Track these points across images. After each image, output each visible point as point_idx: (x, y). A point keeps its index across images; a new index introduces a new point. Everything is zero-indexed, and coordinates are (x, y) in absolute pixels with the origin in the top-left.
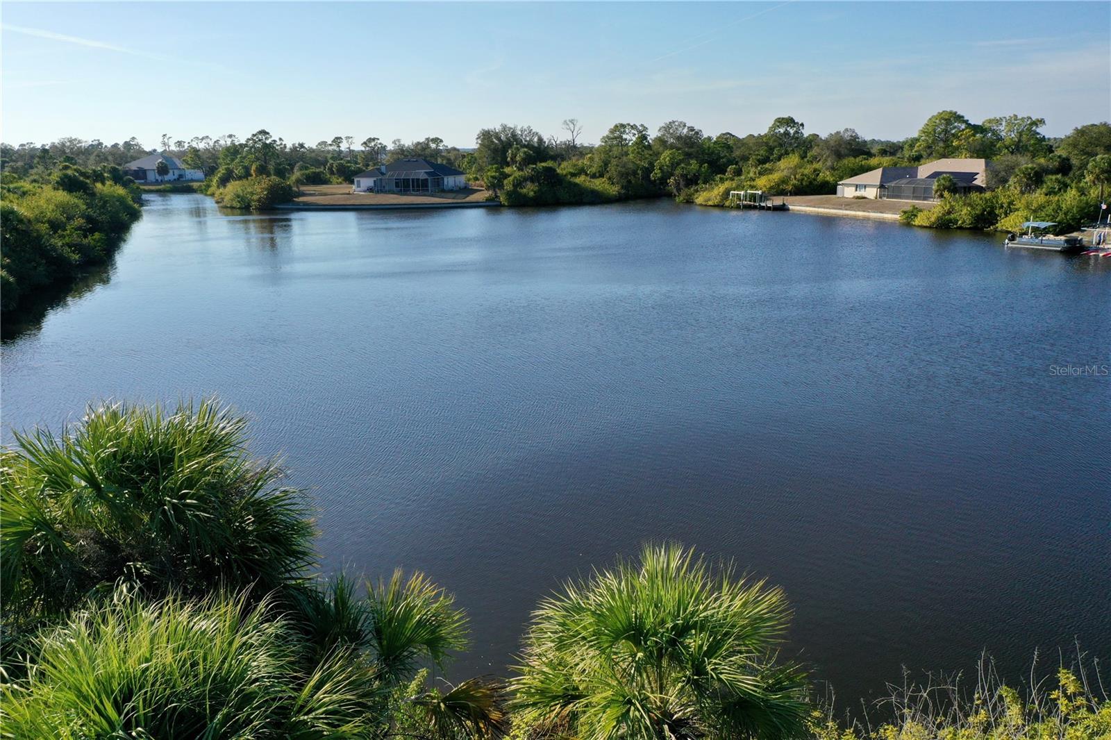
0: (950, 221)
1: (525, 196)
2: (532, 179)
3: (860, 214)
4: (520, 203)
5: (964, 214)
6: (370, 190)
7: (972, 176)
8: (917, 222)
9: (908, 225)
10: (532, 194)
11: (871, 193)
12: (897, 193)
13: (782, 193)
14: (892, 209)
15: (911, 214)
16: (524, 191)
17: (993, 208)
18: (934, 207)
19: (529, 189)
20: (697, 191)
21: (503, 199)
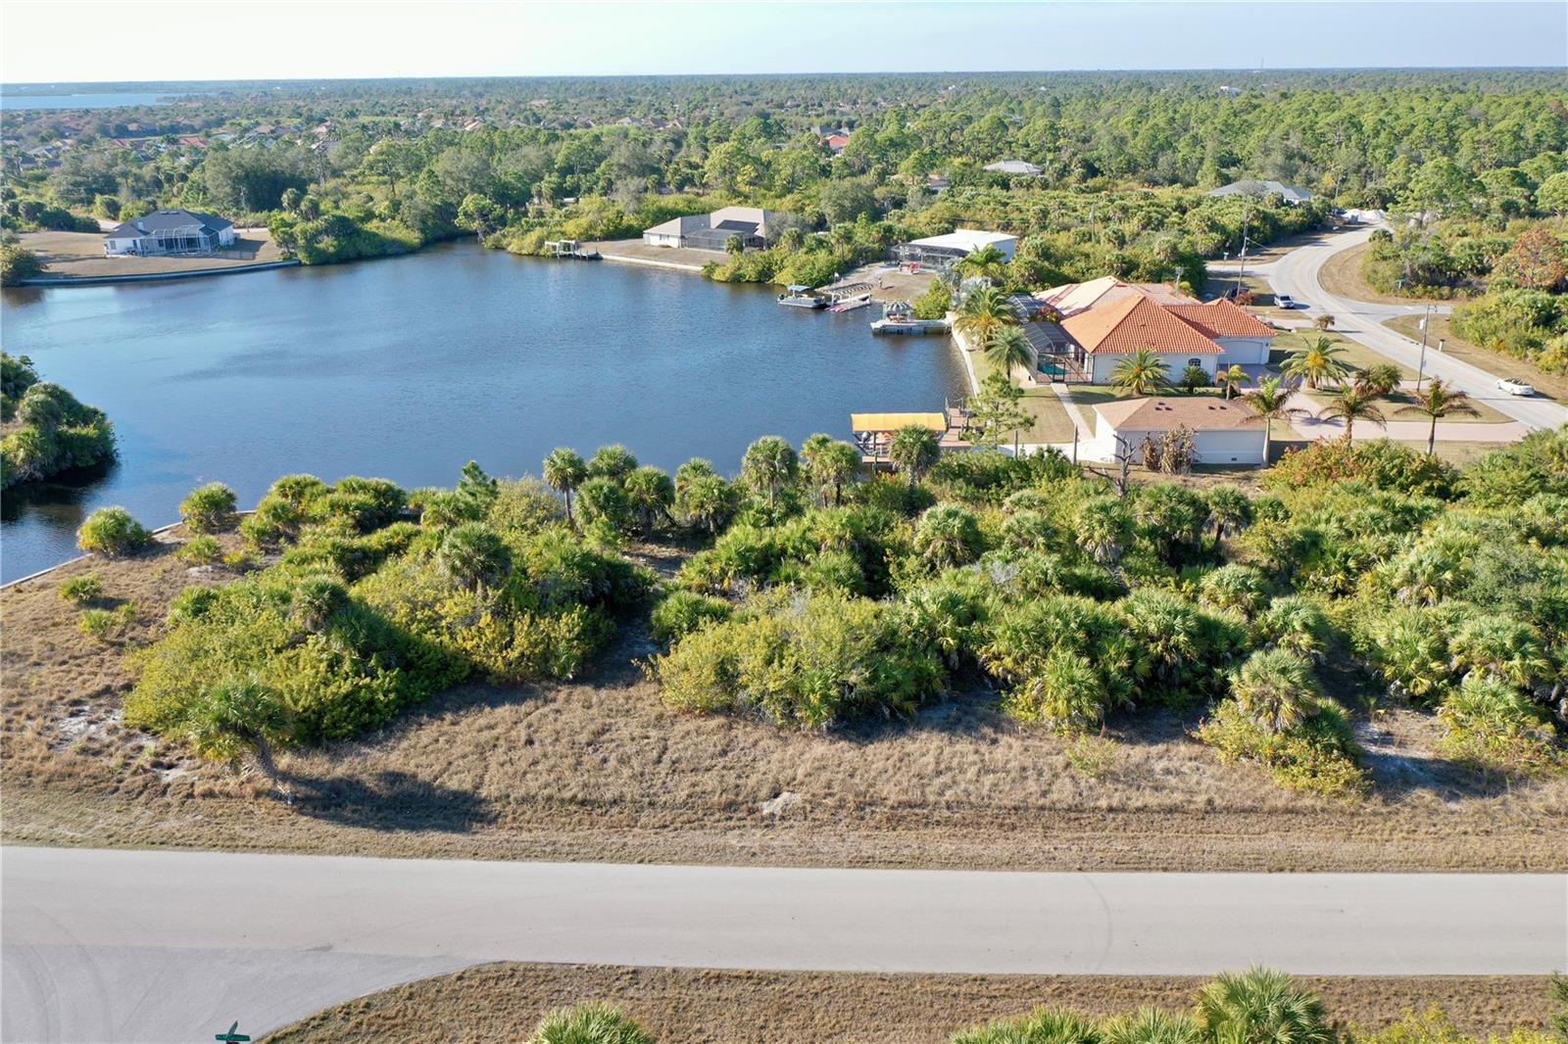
0: (740, 276)
1: (324, 252)
2: (326, 232)
3: (668, 265)
4: (323, 262)
5: (750, 272)
6: (131, 252)
7: (753, 226)
8: (715, 277)
9: (708, 278)
10: (331, 249)
11: (674, 242)
12: (695, 244)
13: (591, 238)
14: (694, 260)
15: (711, 269)
16: (321, 246)
17: (770, 264)
18: (727, 262)
19: (327, 243)
20: (504, 236)
21: (301, 256)
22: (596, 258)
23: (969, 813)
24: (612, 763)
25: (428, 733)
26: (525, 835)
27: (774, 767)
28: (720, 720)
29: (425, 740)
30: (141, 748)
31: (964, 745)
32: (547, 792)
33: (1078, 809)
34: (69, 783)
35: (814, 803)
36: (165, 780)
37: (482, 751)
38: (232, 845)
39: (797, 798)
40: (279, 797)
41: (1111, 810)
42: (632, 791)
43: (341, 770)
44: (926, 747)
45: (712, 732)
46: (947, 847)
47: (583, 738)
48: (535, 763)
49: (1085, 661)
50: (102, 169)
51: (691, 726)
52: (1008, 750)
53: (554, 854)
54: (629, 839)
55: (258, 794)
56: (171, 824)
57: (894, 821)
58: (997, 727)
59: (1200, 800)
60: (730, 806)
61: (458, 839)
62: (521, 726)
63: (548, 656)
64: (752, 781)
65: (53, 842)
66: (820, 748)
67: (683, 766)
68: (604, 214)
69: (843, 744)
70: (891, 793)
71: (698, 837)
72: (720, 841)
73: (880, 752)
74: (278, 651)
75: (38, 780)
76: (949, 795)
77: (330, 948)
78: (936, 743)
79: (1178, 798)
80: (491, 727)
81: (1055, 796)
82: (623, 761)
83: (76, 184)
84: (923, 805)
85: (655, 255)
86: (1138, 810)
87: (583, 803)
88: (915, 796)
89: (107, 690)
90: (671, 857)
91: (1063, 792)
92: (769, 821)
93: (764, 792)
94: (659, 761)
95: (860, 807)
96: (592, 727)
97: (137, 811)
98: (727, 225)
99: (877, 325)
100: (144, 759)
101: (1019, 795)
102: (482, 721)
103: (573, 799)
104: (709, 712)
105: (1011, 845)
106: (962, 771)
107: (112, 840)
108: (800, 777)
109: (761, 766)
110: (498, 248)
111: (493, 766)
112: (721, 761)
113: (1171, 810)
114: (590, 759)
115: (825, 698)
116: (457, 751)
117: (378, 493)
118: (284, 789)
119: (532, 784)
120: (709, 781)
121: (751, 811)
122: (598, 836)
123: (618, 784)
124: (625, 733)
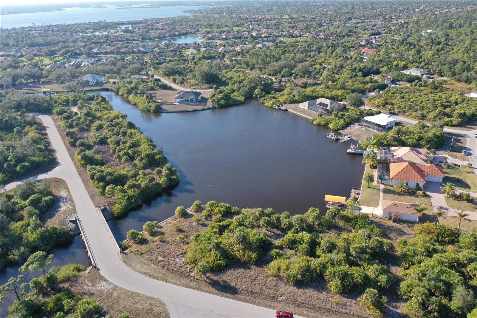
0: (320, 124)
2: (223, 98)
3: (303, 115)
4: (221, 107)
5: (323, 123)
7: (327, 105)
8: (314, 123)
9: (312, 123)
11: (306, 108)
12: (311, 109)
13: (286, 103)
14: (310, 115)
15: (313, 120)
17: (329, 121)
18: (318, 119)
19: (222, 102)
20: (265, 100)
21: (216, 106)
22: (286, 110)
23: (311, 306)
24: (257, 285)
25: (229, 272)
26: (241, 296)
27: (283, 290)
28: (276, 278)
29: (229, 274)
30: (187, 267)
31: (316, 292)
32: (246, 289)
33: (330, 310)
34: (178, 273)
35: (287, 299)
36: (191, 275)
37: (237, 278)
38: (200, 290)
39: (285, 298)
40: (207, 282)
41: (336, 311)
42: (259, 291)
43: (216, 278)
44: (310, 292)
45: (275, 281)
46: (305, 313)
47: (253, 278)
48: (245, 282)
49: (340, 281)
50: (172, 67)
51: (271, 279)
52: (323, 295)
53: (245, 301)
54: (257, 301)
55: (204, 280)
56: (192, 284)
57: (299, 306)
58: (323, 289)
59: (352, 312)
60: (273, 297)
61: (232, 296)
62: (244, 273)
63: (251, 259)
64: (278, 293)
65: (177, 284)
66: (291, 288)
67: (268, 287)
68: (290, 96)
69: (295, 288)
70: (300, 300)
71: (267, 302)
72: (270, 304)
73: (301, 291)
74: (208, 252)
75: (174, 272)
76: (309, 302)
77: (212, 311)
78: (311, 291)
79: (348, 311)
80: (239, 273)
81: (327, 306)
82: (259, 285)
83: (167, 71)
84: (304, 304)
85: (300, 112)
86: (340, 312)
87: (251, 292)
88: (304, 301)
89: (182, 253)
90: (262, 305)
91: (328, 306)
92: (279, 301)
93: (279, 296)
94: (264, 286)
95: (294, 302)
96: (255, 276)
97: (187, 280)
98: (321, 104)
99: (348, 151)
100: (188, 270)
101: (321, 305)
102: (238, 271)
103: (249, 291)
104: (275, 276)
105: (316, 314)
106: (313, 298)
107: (184, 286)
108: (286, 294)
109: (281, 290)
110: (263, 103)
111: (239, 282)
112: (274, 288)
113: (346, 313)
114: (254, 283)
115: (294, 279)
116: (233, 277)
117: (227, 208)
118: (208, 280)
119: (244, 287)
120: (271, 291)
121: (277, 299)
122: (252, 299)
123: (257, 290)
124: (260, 278)
